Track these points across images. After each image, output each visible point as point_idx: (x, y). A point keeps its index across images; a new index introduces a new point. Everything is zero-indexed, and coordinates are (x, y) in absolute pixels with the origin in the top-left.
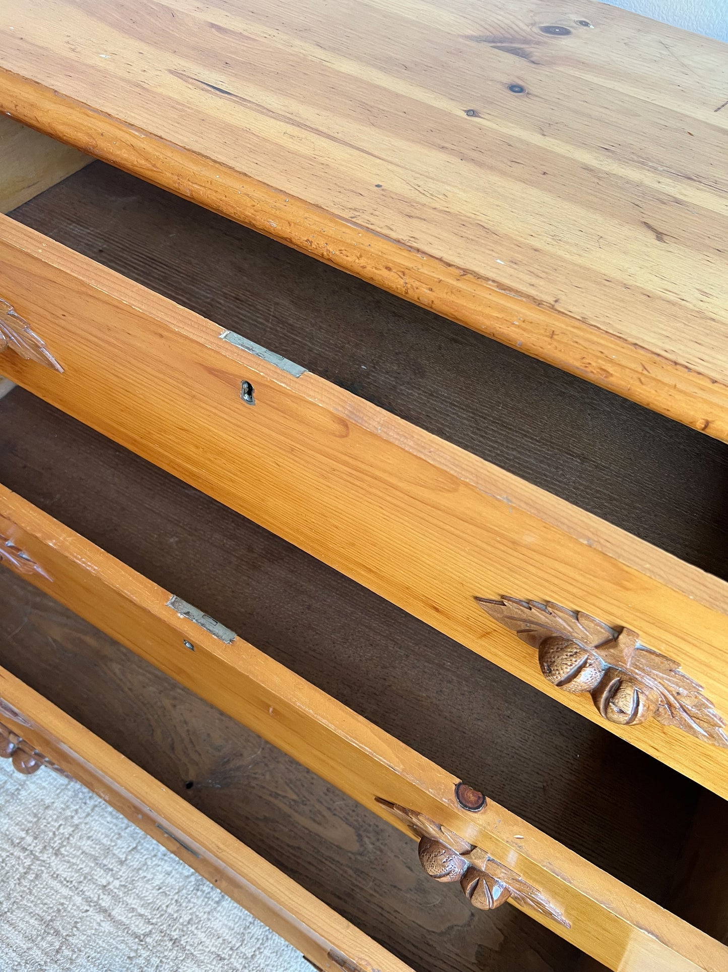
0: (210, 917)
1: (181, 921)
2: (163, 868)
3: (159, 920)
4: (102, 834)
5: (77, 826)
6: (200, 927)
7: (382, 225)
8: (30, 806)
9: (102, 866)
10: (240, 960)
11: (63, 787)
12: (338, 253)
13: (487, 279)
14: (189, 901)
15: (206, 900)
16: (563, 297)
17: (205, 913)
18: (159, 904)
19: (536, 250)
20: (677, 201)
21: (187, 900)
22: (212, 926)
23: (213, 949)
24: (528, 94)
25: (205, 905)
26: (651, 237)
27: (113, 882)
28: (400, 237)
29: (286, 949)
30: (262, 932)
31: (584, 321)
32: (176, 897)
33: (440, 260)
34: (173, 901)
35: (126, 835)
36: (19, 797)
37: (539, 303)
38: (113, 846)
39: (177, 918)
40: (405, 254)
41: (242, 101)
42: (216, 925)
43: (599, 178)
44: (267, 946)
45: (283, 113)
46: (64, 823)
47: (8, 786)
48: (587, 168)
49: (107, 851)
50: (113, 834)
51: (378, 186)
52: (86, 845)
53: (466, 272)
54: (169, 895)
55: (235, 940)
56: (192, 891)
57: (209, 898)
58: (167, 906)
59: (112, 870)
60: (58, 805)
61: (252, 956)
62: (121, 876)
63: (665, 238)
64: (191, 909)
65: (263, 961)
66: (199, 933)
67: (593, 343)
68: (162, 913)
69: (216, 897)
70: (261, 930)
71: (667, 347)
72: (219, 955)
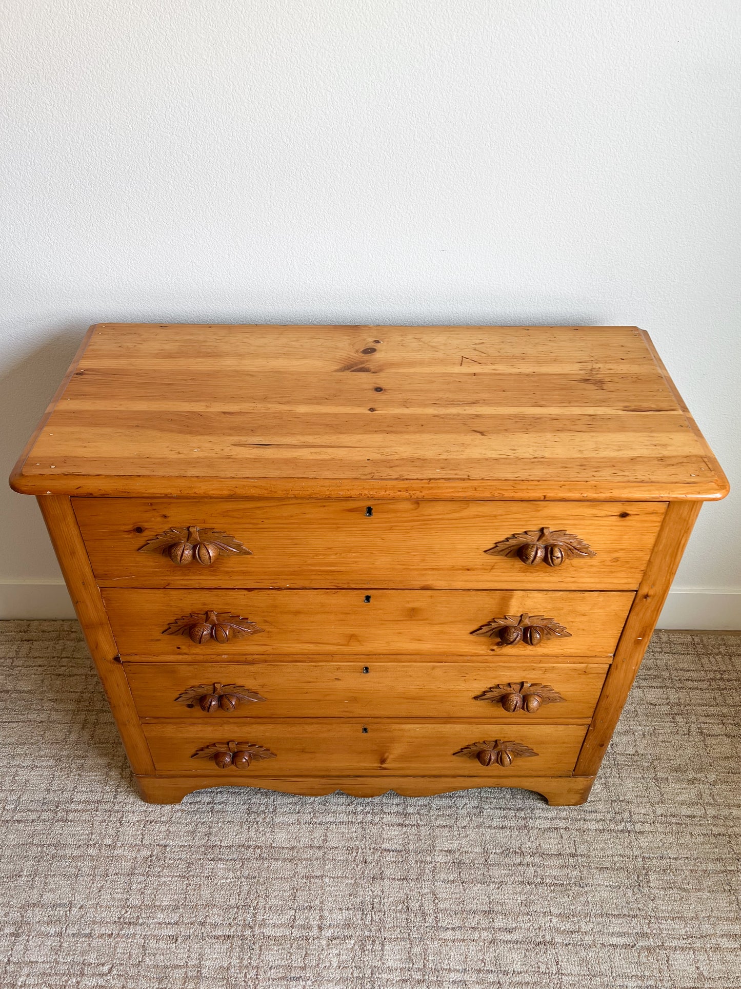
0: (383, 961)
1: (367, 976)
2: (332, 954)
3: (352, 985)
4: (278, 960)
5: (257, 967)
6: (381, 971)
7: (385, 475)
8: (215, 976)
9: (292, 979)
10: (419, 973)
11: (230, 950)
12: (375, 493)
13: (440, 479)
14: (364, 961)
15: (374, 953)
16: (469, 474)
17: (378, 961)
18: (346, 976)
19: (446, 460)
20: (477, 416)
21: (362, 962)
22: (388, 966)
23: (398, 979)
24: (385, 390)
25: (375, 957)
26: (480, 436)
27: (306, 984)
28: (396, 477)
29: (441, 948)
30: (420, 948)
31: (483, 479)
32: (354, 965)
33: (417, 479)
34: (354, 968)
35: (294, 950)
36: (203, 975)
37: (464, 480)
38: (291, 963)
39: (362, 976)
40: (402, 482)
41: (278, 446)
42: (390, 963)
43: (443, 418)
44: (429, 954)
45: (301, 444)
46: (247, 971)
47: (190, 974)
48: (435, 416)
49: (289, 968)
50: (285, 956)
51: (368, 460)
52: (272, 973)
53: (430, 479)
54: (348, 966)
55: (407, 964)
56: (361, 954)
57: (374, 951)
58: (352, 974)
59: (301, 977)
60: (235, 962)
61: (424, 965)
62: (309, 977)
63: (484, 433)
64: (368, 965)
65: (432, 964)
66: (383, 975)
67: (491, 486)
68: (351, 980)
69: (378, 948)
70: (419, 948)
71: (516, 476)
72: (404, 980)
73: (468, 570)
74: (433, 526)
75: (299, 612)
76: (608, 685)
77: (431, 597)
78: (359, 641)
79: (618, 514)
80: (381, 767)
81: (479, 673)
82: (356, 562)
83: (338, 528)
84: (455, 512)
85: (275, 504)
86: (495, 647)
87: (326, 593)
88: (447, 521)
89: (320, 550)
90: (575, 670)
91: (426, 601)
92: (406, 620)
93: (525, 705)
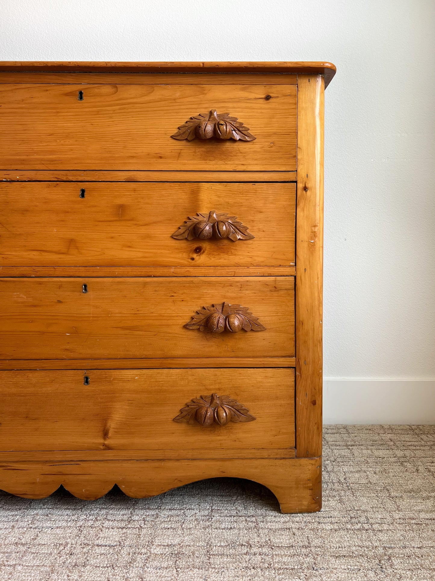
73: (161, 157)
74: (129, 110)
75: (27, 211)
76: (299, 305)
77: (135, 190)
78: (77, 248)
79: (263, 96)
80: (104, 445)
81: (185, 291)
82: (72, 150)
83: (58, 112)
84: (144, 96)
85: (10, 88)
86: (195, 256)
87: (49, 187)
88: (140, 105)
89: (44, 137)
90: (266, 284)
91: (130, 195)
92: (116, 221)
93: (227, 322)
